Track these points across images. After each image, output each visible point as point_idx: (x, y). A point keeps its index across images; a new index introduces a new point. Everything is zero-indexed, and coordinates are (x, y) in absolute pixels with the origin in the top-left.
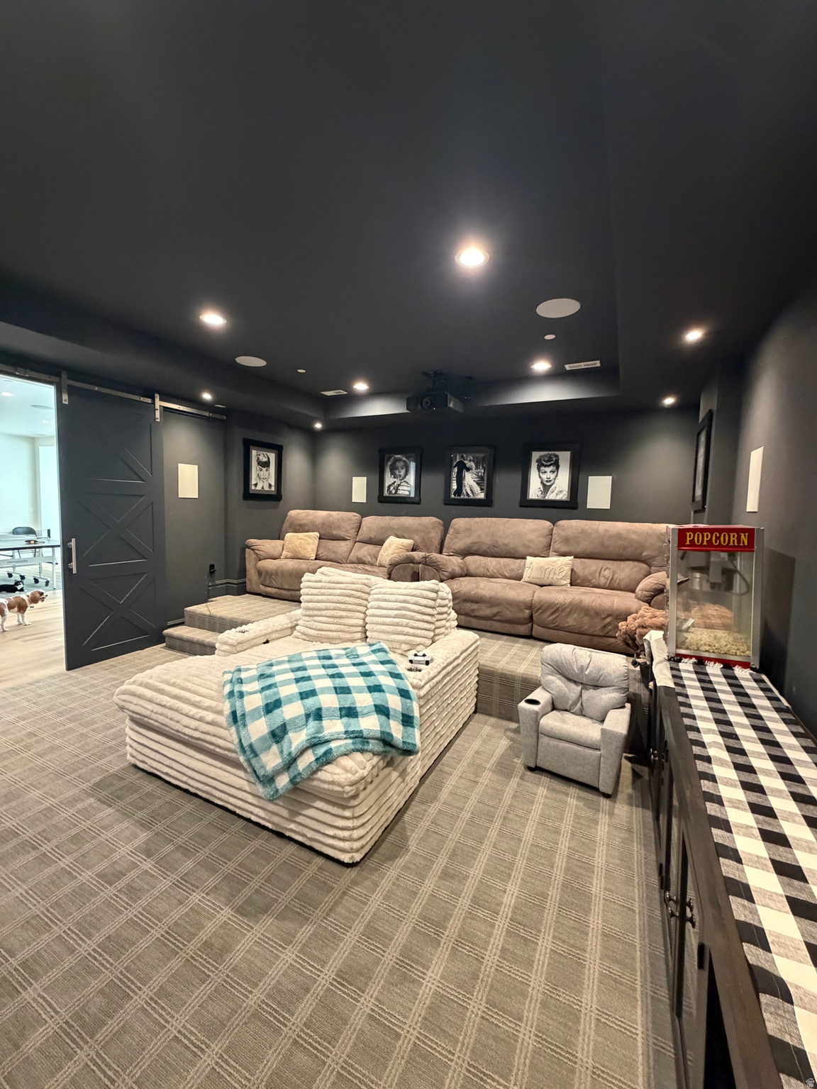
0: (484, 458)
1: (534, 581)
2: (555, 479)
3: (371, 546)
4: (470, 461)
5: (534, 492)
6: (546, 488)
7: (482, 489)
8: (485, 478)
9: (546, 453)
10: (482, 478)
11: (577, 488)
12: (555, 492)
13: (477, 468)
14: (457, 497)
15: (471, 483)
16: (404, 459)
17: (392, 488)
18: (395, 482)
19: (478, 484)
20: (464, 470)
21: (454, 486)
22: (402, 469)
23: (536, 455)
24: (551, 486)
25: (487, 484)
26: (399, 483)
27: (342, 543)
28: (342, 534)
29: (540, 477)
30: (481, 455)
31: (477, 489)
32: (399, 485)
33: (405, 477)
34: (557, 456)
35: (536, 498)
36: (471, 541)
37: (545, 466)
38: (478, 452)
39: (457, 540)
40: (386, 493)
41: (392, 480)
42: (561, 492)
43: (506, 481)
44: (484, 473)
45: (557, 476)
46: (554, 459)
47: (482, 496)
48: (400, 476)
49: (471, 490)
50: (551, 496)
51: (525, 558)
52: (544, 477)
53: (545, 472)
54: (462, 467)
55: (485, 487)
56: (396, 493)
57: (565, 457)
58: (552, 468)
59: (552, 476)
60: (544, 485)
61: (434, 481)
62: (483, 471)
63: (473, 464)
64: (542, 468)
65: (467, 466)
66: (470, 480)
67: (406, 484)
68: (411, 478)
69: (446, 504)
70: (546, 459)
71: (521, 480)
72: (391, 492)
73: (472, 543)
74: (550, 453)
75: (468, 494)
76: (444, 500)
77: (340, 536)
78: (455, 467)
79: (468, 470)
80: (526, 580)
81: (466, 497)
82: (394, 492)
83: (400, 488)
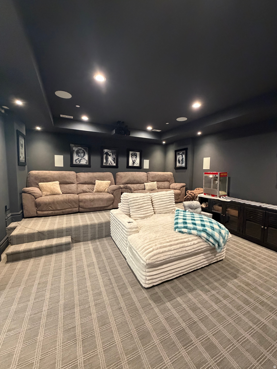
0: (115, 152)
1: (150, 189)
2: (136, 160)
3: (87, 185)
4: (110, 152)
5: (131, 164)
6: (134, 163)
7: (115, 162)
8: (116, 159)
9: (134, 152)
10: (114, 159)
11: (141, 162)
12: (136, 164)
13: (113, 155)
14: (106, 165)
15: (111, 160)
16: (83, 149)
17: (77, 161)
18: (79, 158)
19: (113, 161)
20: (108, 156)
21: (105, 161)
22: (82, 153)
23: (131, 153)
24: (135, 162)
25: (116, 160)
26: (81, 159)
27: (73, 185)
28: (71, 181)
29: (132, 159)
30: (114, 151)
31: (113, 162)
32: (81, 160)
33: (83, 157)
34: (136, 153)
35: (131, 165)
36: (127, 180)
37: (133, 156)
38: (113, 150)
39: (122, 180)
40: (74, 163)
41: (77, 157)
42: (138, 164)
43: (122, 160)
44: (115, 157)
45: (136, 159)
46: (136, 154)
47: (115, 165)
48: (81, 156)
49: (111, 163)
50: (135, 165)
51: (144, 183)
52: (133, 159)
53: (133, 158)
54: (107, 154)
55: (116, 162)
56: (79, 163)
57: (138, 154)
58: (135, 157)
59: (135, 159)
60: (133, 162)
61: (96, 159)
62: (115, 156)
63: (111, 154)
64: (133, 157)
65: (109, 154)
66: (110, 159)
67: (84, 159)
68: (86, 157)
69: (101, 167)
70: (134, 154)
71: (126, 160)
72: (77, 162)
73: (128, 180)
74: (135, 152)
75: (110, 164)
76: (101, 166)
77: (71, 182)
78: (105, 154)
79: (110, 155)
80: (148, 189)
81: (109, 165)
82: (78, 162)
83: (81, 161)
